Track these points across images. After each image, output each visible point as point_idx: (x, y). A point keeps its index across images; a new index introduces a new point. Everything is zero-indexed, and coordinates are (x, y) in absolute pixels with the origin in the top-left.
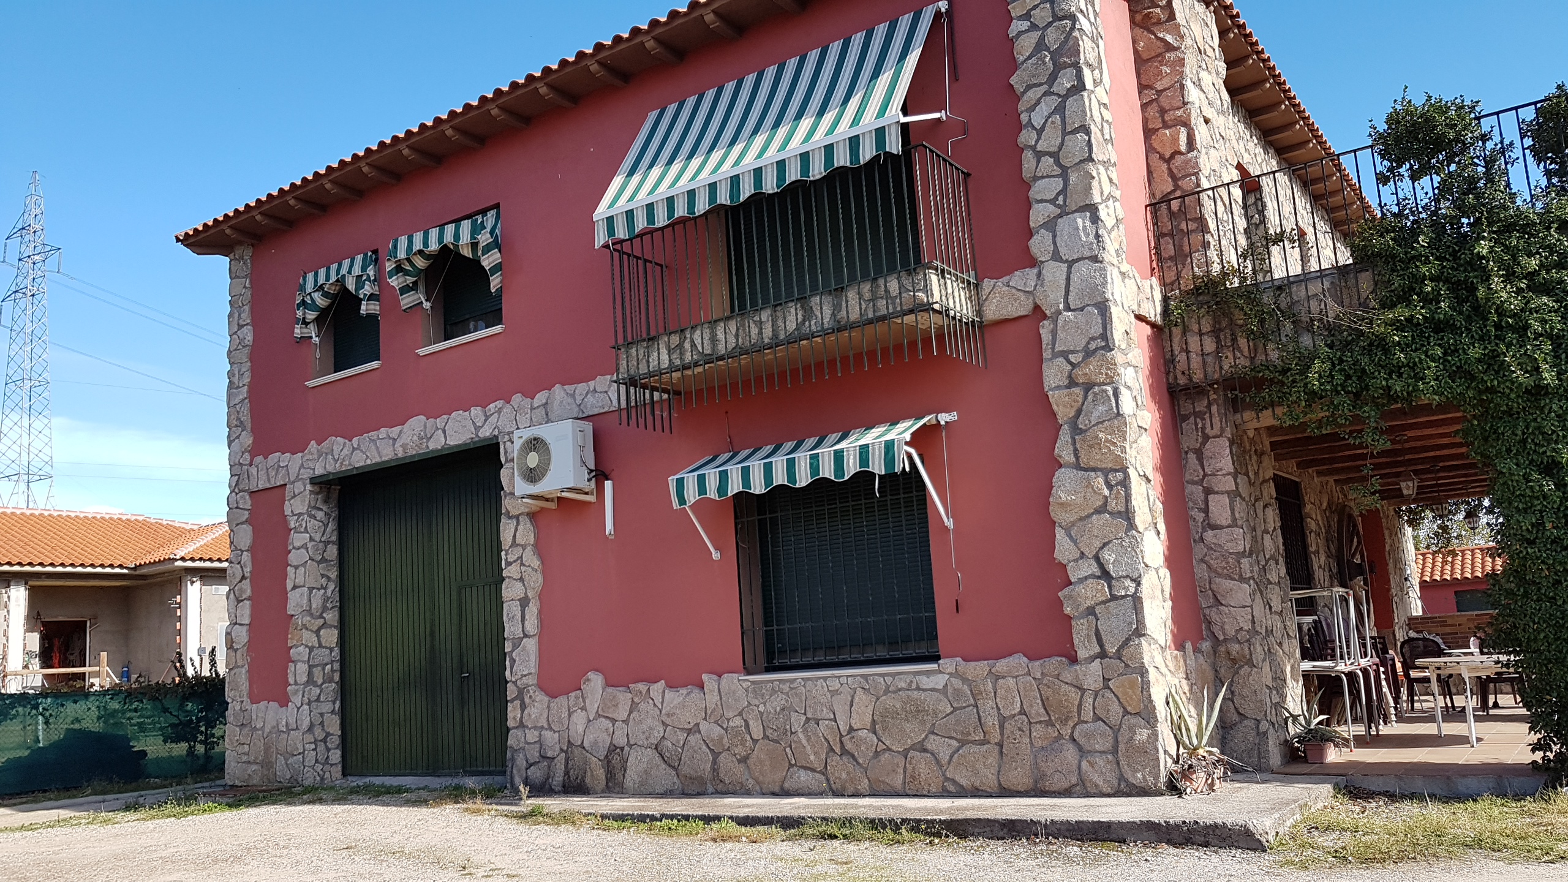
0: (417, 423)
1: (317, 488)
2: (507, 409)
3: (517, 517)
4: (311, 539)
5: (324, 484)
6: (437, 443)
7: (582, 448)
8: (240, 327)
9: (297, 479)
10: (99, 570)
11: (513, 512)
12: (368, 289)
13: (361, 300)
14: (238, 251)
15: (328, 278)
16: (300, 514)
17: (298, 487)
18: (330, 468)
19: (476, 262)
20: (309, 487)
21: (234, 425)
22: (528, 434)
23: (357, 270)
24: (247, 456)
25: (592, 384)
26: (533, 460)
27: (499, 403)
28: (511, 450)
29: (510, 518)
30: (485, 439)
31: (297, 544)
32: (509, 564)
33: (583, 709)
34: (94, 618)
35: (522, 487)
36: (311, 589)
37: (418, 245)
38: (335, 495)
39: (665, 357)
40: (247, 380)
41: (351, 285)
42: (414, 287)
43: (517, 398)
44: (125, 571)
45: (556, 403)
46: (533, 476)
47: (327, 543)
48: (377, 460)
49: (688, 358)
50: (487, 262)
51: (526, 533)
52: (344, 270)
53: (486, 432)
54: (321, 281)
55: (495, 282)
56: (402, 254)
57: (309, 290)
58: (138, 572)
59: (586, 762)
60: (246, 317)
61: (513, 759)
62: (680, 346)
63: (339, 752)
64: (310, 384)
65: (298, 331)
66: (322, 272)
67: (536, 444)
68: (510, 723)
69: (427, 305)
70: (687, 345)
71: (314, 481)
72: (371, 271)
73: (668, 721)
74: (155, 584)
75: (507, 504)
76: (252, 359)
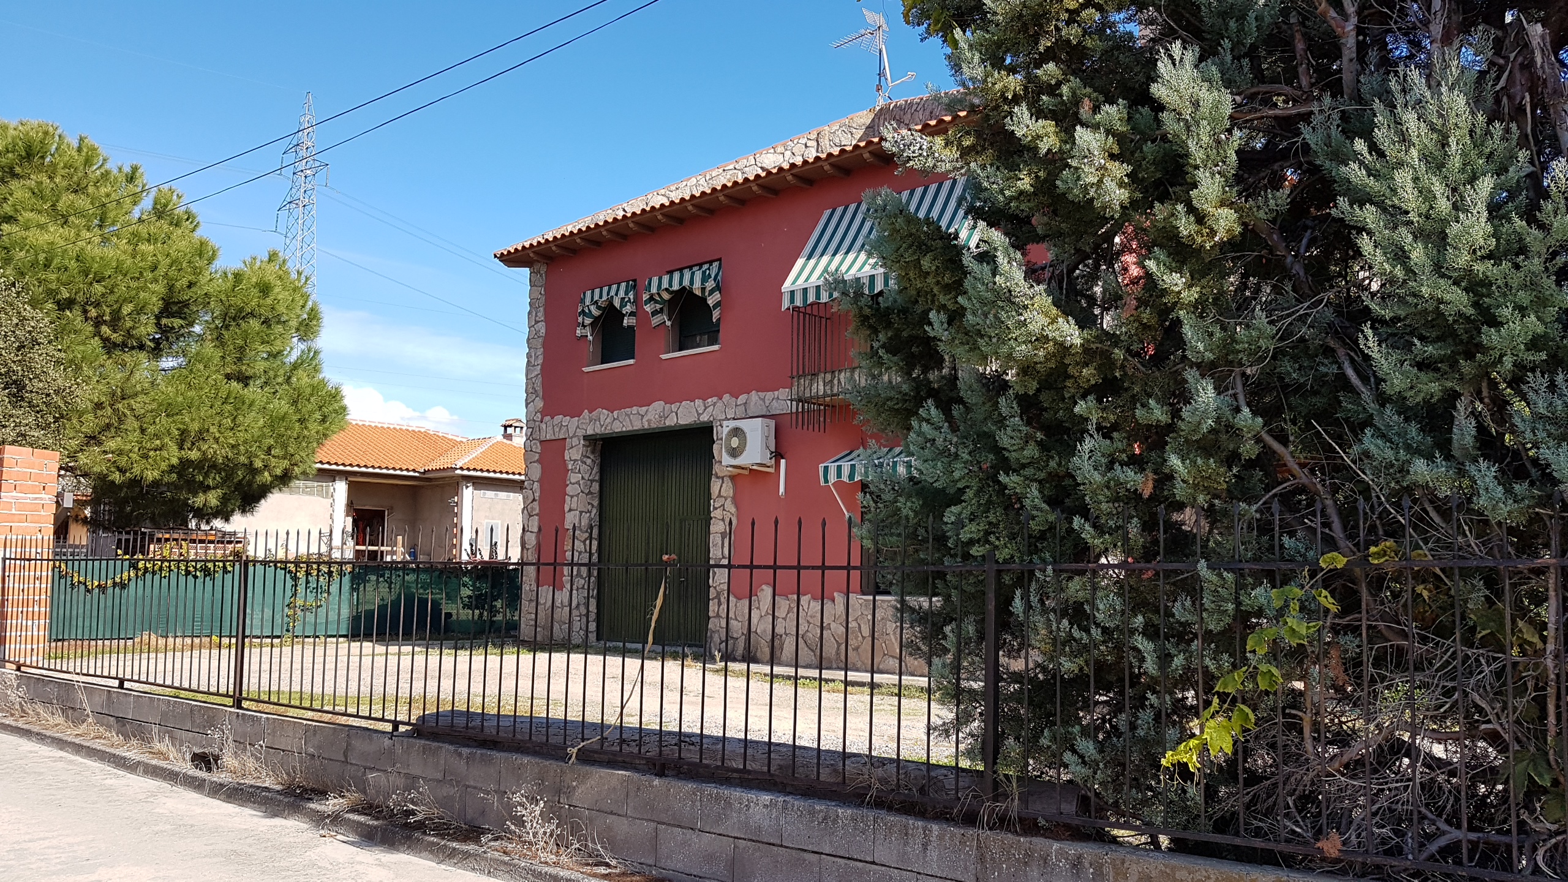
0: (658, 406)
1: (587, 443)
2: (720, 404)
3: (723, 478)
4: (583, 478)
5: (592, 441)
6: (671, 421)
7: (767, 437)
8: (537, 322)
9: (574, 436)
10: (398, 472)
11: (720, 474)
12: (628, 308)
13: (624, 315)
14: (536, 267)
15: (601, 297)
16: (575, 460)
17: (575, 441)
18: (598, 431)
19: (703, 300)
20: (582, 442)
21: (530, 391)
22: (733, 424)
23: (622, 294)
24: (539, 415)
25: (776, 393)
26: (735, 442)
27: (715, 399)
28: (723, 431)
29: (718, 477)
30: (704, 423)
31: (573, 481)
32: (715, 509)
33: (758, 608)
34: (391, 509)
35: (727, 460)
36: (581, 512)
37: (665, 285)
38: (599, 447)
39: (821, 387)
40: (540, 361)
41: (617, 303)
42: (661, 311)
43: (726, 397)
44: (417, 474)
45: (752, 404)
46: (734, 453)
47: (592, 481)
48: (630, 428)
49: (835, 391)
50: (711, 302)
51: (728, 489)
52: (613, 293)
53: (705, 418)
54: (596, 298)
55: (716, 314)
56: (654, 290)
57: (587, 303)
58: (426, 476)
59: (758, 643)
60: (541, 315)
61: (711, 637)
62: (831, 381)
63: (595, 624)
64: (585, 369)
65: (578, 332)
66: (597, 291)
67: (737, 432)
68: (711, 614)
69: (668, 323)
70: (836, 382)
71: (586, 438)
72: (631, 295)
73: (811, 621)
74: (437, 486)
75: (716, 468)
76: (544, 345)
